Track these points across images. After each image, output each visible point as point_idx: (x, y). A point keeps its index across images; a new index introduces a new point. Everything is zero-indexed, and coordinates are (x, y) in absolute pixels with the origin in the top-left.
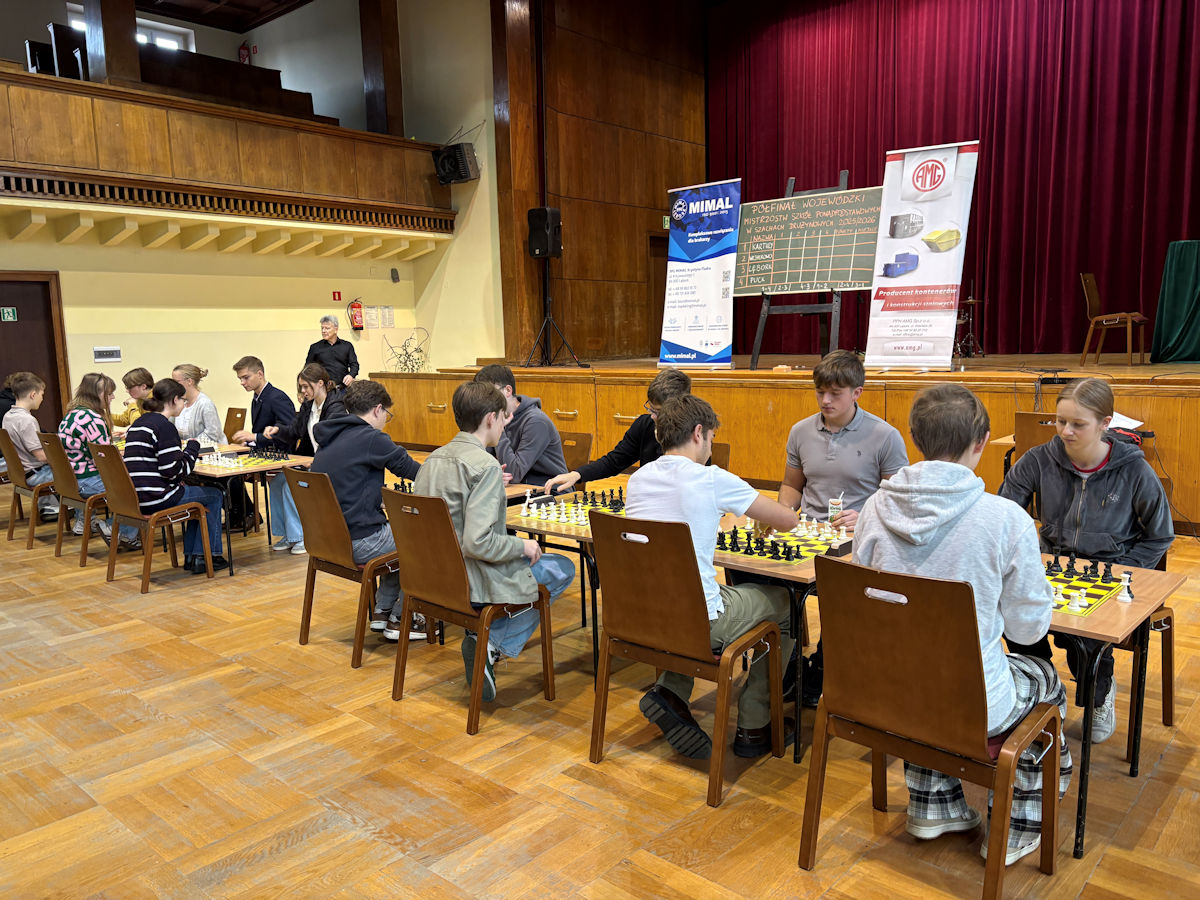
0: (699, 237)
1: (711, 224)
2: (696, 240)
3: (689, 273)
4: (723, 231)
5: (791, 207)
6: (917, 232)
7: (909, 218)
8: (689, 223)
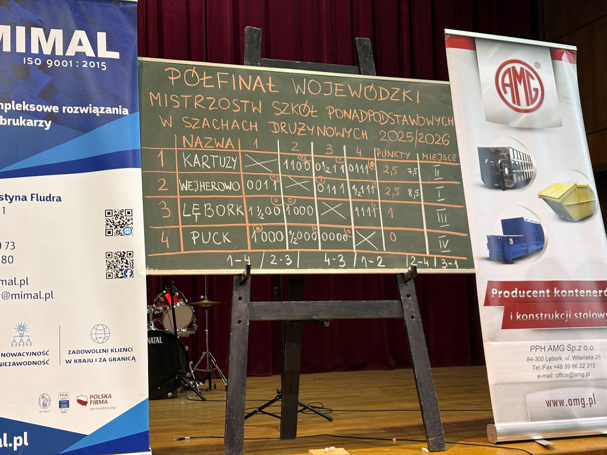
0: (14, 114)
1: (51, 87)
4: (96, 111)
5: (266, 88)
6: (528, 181)
7: (509, 155)
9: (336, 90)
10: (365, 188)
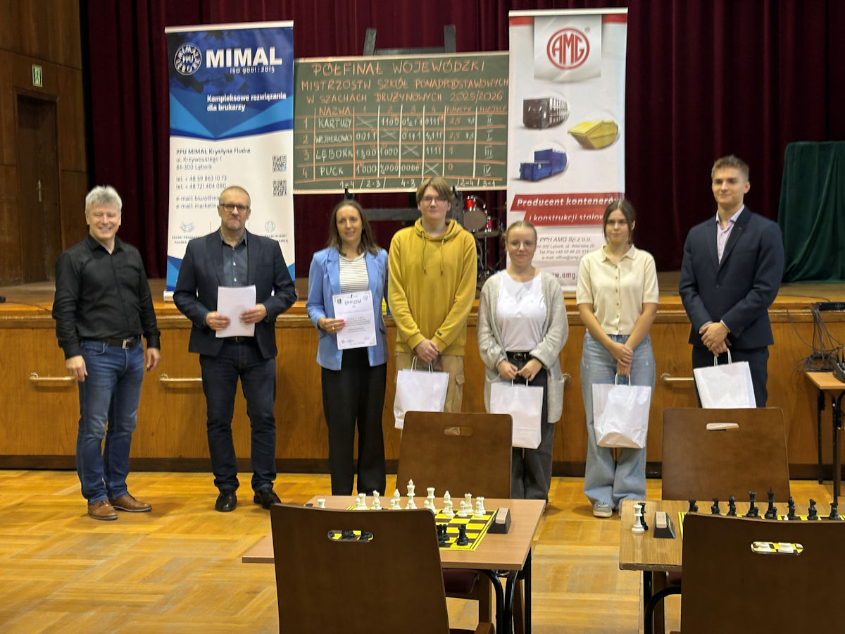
0: (225, 103)
1: (245, 85)
2: (221, 108)
3: (213, 155)
4: (268, 97)
5: (375, 71)
6: (560, 122)
7: (549, 104)
8: (207, 81)
9: (423, 68)
10: (435, 134)
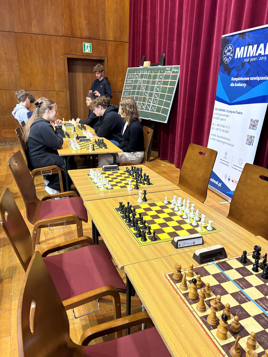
0: (238, 82)
1: (249, 70)
2: (236, 85)
3: (227, 113)
4: (258, 79)
8: (234, 68)
